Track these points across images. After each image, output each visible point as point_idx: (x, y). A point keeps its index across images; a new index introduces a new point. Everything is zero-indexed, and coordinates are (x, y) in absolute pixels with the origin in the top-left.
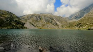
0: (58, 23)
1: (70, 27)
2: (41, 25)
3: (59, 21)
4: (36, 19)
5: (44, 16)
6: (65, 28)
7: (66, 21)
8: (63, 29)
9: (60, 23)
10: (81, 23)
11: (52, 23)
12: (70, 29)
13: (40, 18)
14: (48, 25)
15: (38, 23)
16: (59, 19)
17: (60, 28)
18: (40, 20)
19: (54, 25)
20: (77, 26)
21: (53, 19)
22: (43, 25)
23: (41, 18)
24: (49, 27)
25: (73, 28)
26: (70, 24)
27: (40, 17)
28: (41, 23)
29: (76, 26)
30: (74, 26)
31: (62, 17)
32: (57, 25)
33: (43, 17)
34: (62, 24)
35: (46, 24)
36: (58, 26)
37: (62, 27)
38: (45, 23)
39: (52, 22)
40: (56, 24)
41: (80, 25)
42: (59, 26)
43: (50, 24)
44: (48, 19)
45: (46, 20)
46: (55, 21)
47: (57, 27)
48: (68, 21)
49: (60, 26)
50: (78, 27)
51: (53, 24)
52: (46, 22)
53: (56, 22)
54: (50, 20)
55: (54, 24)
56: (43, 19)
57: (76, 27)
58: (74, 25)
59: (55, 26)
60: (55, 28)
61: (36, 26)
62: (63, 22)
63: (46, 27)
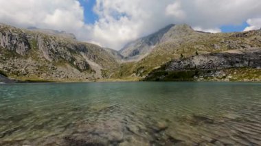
0: (92, 64)
1: (121, 75)
2: (30, 69)
3: (94, 58)
5: (46, 39)
6: (111, 77)
7: (112, 59)
8: (106, 80)
9: (97, 65)
10: (143, 67)
11: (75, 63)
12: (122, 80)
13: (27, 43)
14: (60, 68)
15: (16, 61)
16: (95, 52)
17: (99, 78)
18: (26, 50)
19: (80, 70)
20: (137, 74)
21: (79, 54)
22: (40, 69)
23: (31, 42)
24: (62, 77)
25: (128, 77)
26: (122, 67)
28: (30, 60)
29: (134, 72)
30: (130, 74)
31: (102, 50)
32: (90, 71)
33: (40, 41)
34: (103, 66)
35: (51, 65)
36: (93, 73)
37: (104, 74)
38: (49, 63)
39: (73, 60)
40: (87, 67)
41: (142, 71)
42: (95, 72)
43: (69, 66)
44: (59, 48)
45: (53, 51)
46: (84, 57)
47: (90, 76)
48: (117, 61)
50: (139, 75)
51: (77, 68)
52: (51, 60)
53: (87, 60)
54: (65, 55)
55: (81, 68)
56: (41, 48)
57: (135, 74)
58: (131, 71)
59: (83, 74)
60: (84, 77)
61: (9, 70)
62: (105, 61)
63: (53, 76)
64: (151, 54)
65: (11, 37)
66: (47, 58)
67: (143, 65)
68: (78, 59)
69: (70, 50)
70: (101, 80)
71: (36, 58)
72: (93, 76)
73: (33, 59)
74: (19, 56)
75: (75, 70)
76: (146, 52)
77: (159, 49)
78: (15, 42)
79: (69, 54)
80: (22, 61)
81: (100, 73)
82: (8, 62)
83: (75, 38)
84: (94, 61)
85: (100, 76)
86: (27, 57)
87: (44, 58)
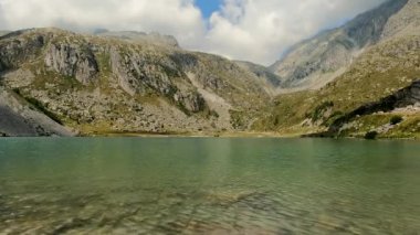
0: (211, 98)
1: (276, 123)
2: (98, 110)
3: (215, 85)
4: (63, 65)
5: (123, 52)
6: (253, 127)
8: (240, 134)
9: (221, 100)
10: (332, 104)
11: (176, 97)
12: (278, 135)
13: (93, 62)
14: (148, 108)
15: (76, 96)
16: (219, 71)
17: (224, 130)
18: (92, 75)
19: (186, 112)
20: (315, 120)
21: (184, 76)
23: (99, 59)
25: (294, 127)
26: (277, 104)
27: (91, 52)
28: (97, 93)
29: (307, 116)
30: (298, 120)
31: (232, 65)
32: (206, 113)
33: (115, 55)
34: (234, 103)
35: (132, 102)
36: (212, 117)
37: (237, 121)
38: (130, 98)
39: (174, 90)
40: (201, 104)
41: (328, 113)
42: (217, 116)
43: (164, 103)
44: (146, 68)
45: (135, 75)
46: (195, 84)
47: (207, 123)
48: (267, 90)
49: (224, 120)
50: (320, 122)
51: (182, 107)
52: (132, 93)
53: (201, 91)
54: (158, 80)
55: (188, 106)
56: (115, 70)
57: (309, 121)
58: (300, 114)
59: (192, 119)
60: (194, 126)
61: (65, 113)
62: (238, 92)
63: (136, 124)
64: (353, 71)
65: (69, 51)
66: (126, 87)
67: (332, 98)
68: (183, 88)
69: (167, 70)
70: (231, 133)
71: (108, 90)
72: (213, 125)
73: (102, 90)
74: (80, 86)
75: (177, 112)
76: (340, 65)
77: (376, 57)
78: (74, 59)
79: (165, 78)
80: (86, 94)
81: (228, 119)
82: (64, 97)
83: (176, 45)
84: (215, 92)
85: (228, 126)
86: (92, 88)
87: (120, 88)
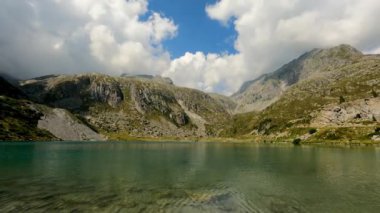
0: (193, 116)
1: (235, 132)
2: (121, 124)
3: (196, 108)
4: (101, 96)
5: (139, 87)
6: (220, 135)
7: (221, 109)
8: (212, 139)
9: (200, 117)
10: (270, 121)
11: (171, 116)
12: (236, 141)
13: (120, 95)
14: (153, 123)
15: (108, 115)
16: (198, 100)
17: (201, 137)
18: (119, 102)
19: (177, 125)
21: (176, 102)
22: (132, 124)
23: (123, 92)
24: (155, 134)
25: (247, 135)
26: (235, 120)
27: (118, 87)
28: (121, 113)
29: (255, 128)
30: (249, 131)
31: (206, 96)
32: (189, 125)
33: (133, 91)
34: (207, 120)
35: (143, 119)
36: (194, 128)
37: (210, 131)
38: (141, 116)
39: (170, 111)
40: (186, 120)
41: (268, 127)
42: (197, 128)
43: (163, 120)
44: (152, 97)
45: (146, 101)
46: (183, 107)
47: (190, 132)
48: (229, 111)
49: (202, 130)
50: (263, 132)
51: (174, 122)
52: (143, 113)
53: (186, 112)
54: (160, 105)
55: (178, 121)
56: (133, 98)
57: (256, 131)
58: (250, 127)
59: (181, 130)
60: (183, 136)
61: (101, 126)
62: (210, 112)
63: (145, 133)
64: (282, 100)
65: (105, 87)
66: (139, 109)
67: (270, 117)
68: (175, 110)
69: (165, 99)
71: (128, 111)
72: (194, 134)
73: (125, 111)
74: (111, 109)
75: (171, 125)
76: (274, 96)
77: (297, 91)
78: (108, 92)
79: (164, 103)
80: (114, 114)
81: (204, 129)
82: (100, 115)
83: (172, 83)
84: (196, 112)
85: (204, 134)
86: (118, 110)
87: (136, 110)
